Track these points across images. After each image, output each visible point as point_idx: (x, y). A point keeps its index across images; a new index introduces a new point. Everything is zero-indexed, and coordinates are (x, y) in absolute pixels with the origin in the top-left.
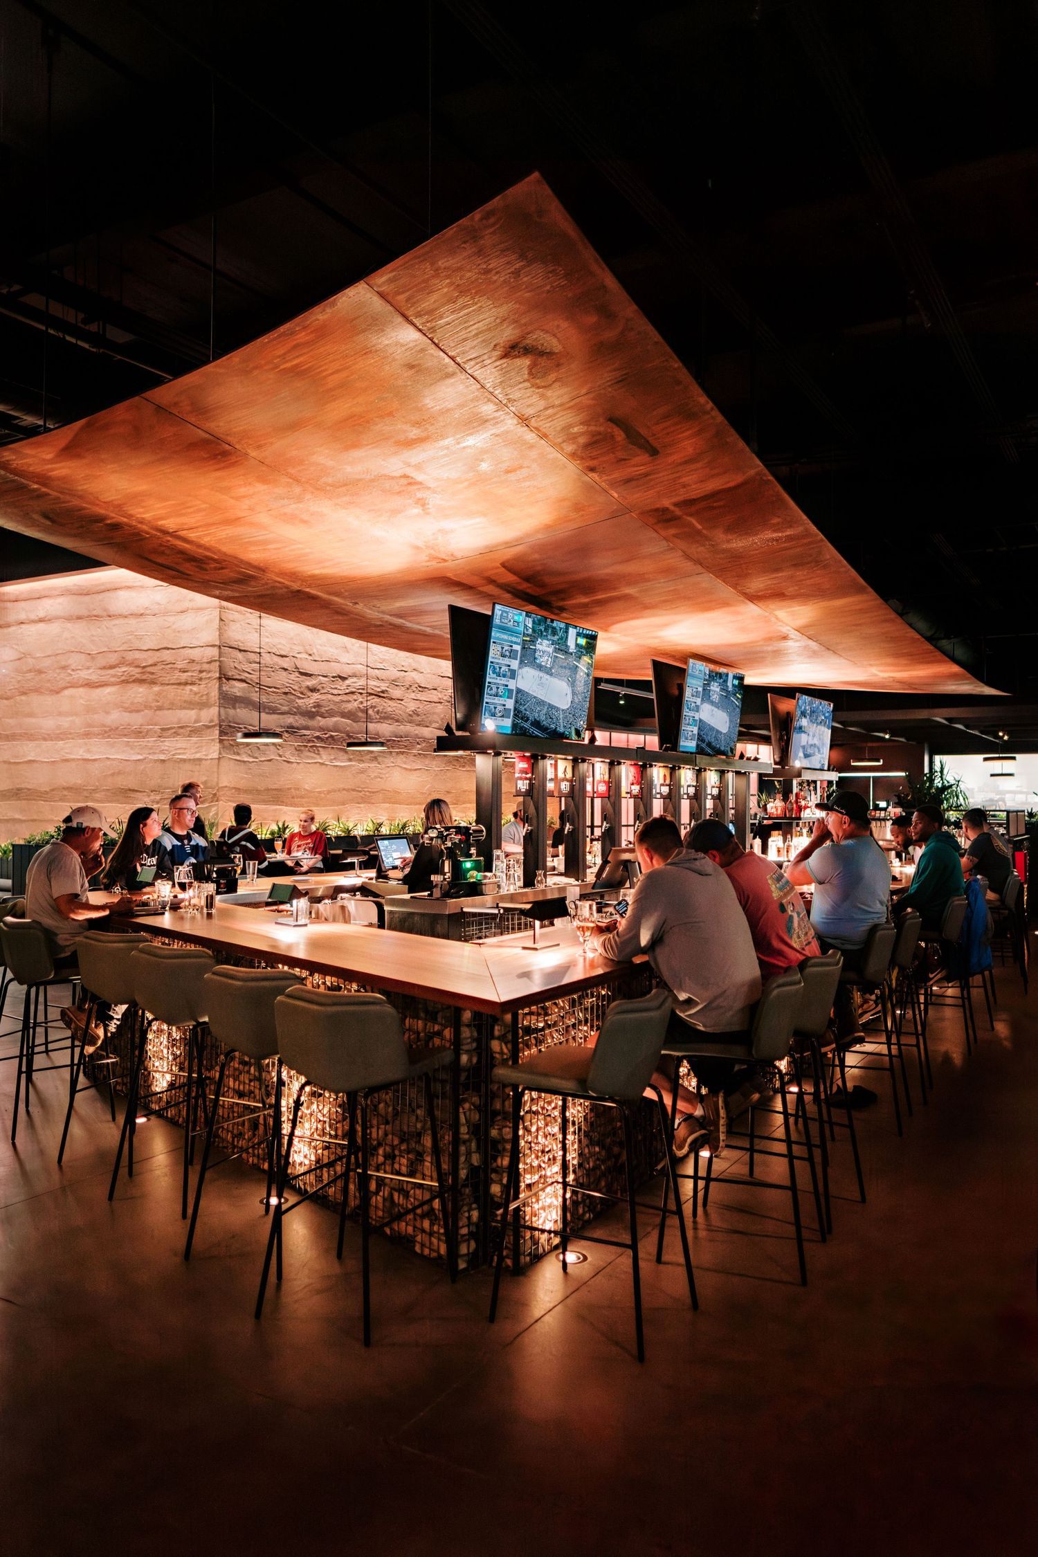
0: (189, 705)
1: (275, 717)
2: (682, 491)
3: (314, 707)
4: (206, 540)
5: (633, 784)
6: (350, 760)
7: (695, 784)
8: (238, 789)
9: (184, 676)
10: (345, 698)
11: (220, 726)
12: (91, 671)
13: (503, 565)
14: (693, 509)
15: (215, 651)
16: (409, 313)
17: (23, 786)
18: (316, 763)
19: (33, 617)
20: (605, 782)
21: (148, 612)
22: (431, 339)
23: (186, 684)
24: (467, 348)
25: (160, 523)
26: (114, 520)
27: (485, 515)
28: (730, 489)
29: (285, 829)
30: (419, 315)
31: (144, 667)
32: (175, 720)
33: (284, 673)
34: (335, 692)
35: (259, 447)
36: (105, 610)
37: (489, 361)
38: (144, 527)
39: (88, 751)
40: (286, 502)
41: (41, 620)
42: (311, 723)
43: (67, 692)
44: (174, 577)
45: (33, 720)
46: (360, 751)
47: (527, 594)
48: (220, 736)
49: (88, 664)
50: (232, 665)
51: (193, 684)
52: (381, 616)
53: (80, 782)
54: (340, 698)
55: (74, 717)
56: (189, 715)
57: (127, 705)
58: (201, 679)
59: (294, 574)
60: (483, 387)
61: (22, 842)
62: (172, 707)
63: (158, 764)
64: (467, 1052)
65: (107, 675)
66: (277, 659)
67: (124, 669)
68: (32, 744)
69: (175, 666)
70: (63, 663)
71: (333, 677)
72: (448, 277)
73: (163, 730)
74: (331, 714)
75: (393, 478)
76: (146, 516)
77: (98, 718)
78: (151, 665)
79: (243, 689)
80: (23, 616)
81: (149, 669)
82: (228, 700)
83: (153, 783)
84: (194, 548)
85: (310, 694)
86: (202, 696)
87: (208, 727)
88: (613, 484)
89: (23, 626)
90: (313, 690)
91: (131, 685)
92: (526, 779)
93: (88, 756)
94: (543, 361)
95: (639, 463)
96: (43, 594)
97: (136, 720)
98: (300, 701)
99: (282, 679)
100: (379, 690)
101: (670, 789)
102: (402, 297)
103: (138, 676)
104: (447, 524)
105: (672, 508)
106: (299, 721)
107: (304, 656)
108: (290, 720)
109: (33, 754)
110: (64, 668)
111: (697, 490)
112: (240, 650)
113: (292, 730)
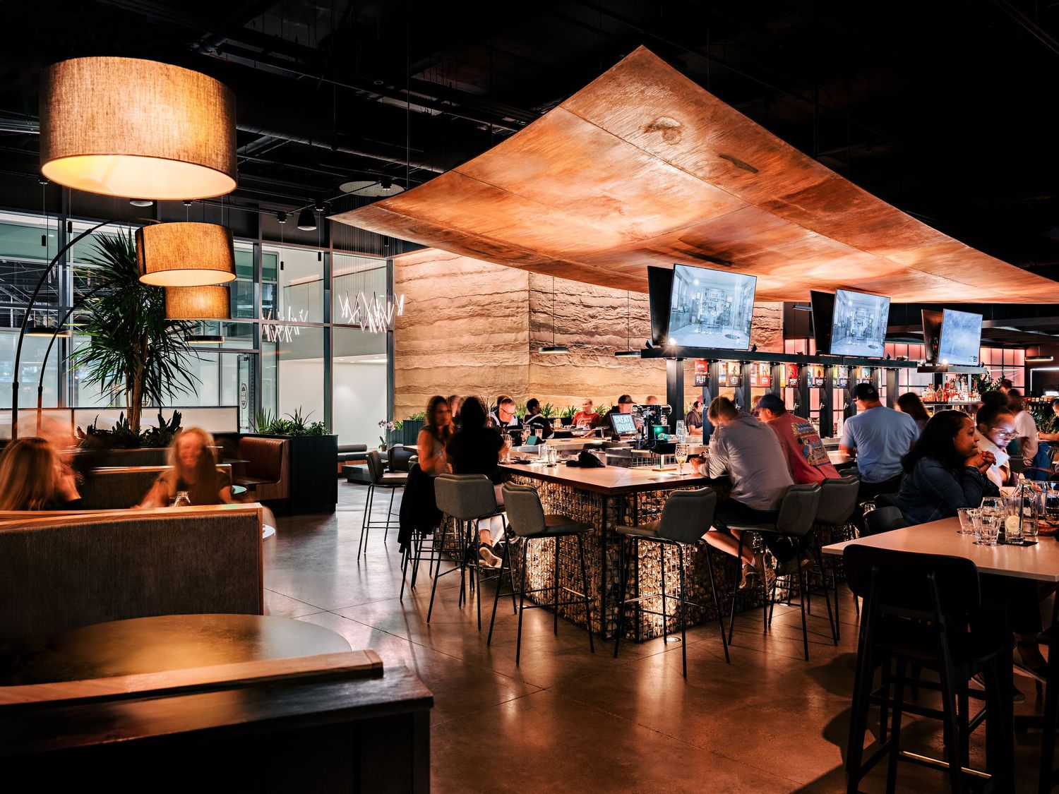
0: (510, 330)
1: (567, 336)
2: (783, 190)
3: (594, 328)
4: (498, 237)
5: (791, 378)
6: (620, 364)
7: (847, 377)
8: (542, 385)
9: (508, 311)
10: (616, 321)
11: (530, 343)
12: (451, 310)
13: (680, 239)
14: (794, 200)
15: (526, 295)
16: (588, 117)
17: (412, 384)
18: (595, 367)
19: (417, 276)
20: (767, 377)
21: (485, 270)
22: (602, 128)
23: (509, 316)
24: (623, 130)
25: (472, 230)
26: (446, 230)
27: (658, 213)
28: (815, 187)
29: (574, 411)
30: (592, 118)
31: (483, 306)
32: (502, 340)
33: (573, 306)
34: (609, 317)
35: (518, 189)
36: (459, 269)
37: (638, 135)
38: (464, 233)
39: (450, 361)
40: (539, 214)
41: (421, 278)
42: (592, 340)
43: (437, 324)
44: (486, 257)
45: (417, 342)
46: (627, 358)
47: (702, 255)
48: (530, 349)
49: (449, 305)
50: (538, 302)
51: (513, 316)
52: (614, 272)
53: (445, 381)
54: (612, 321)
55: (442, 340)
56: (510, 337)
57: (473, 331)
58: (518, 313)
59: (553, 251)
60: (638, 148)
61: (409, 419)
62: (501, 331)
63: (492, 369)
64: (610, 522)
65: (461, 312)
66: (567, 297)
67: (471, 307)
68: (416, 357)
69: (502, 304)
70: (435, 305)
71: (607, 307)
72: (604, 99)
73: (494, 346)
74: (606, 333)
75: (598, 198)
76: (464, 227)
77: (455, 339)
78: (488, 305)
79: (545, 319)
80: (410, 276)
81: (486, 307)
82: (535, 326)
83: (490, 381)
84: (493, 241)
85: (591, 320)
86: (519, 324)
87: (523, 344)
88: (736, 190)
89: (410, 281)
90: (593, 317)
91: (475, 318)
92: (704, 375)
93: (450, 365)
94: (669, 132)
95: (748, 177)
96: (424, 260)
97: (479, 340)
98: (584, 326)
99: (571, 310)
100: (640, 315)
101: (824, 382)
102: (581, 111)
103: (480, 312)
104: (637, 220)
105: (780, 200)
106: (584, 338)
107: (586, 294)
108: (577, 338)
109: (417, 364)
110: (435, 308)
111: (793, 189)
112: (543, 293)
113: (578, 345)
